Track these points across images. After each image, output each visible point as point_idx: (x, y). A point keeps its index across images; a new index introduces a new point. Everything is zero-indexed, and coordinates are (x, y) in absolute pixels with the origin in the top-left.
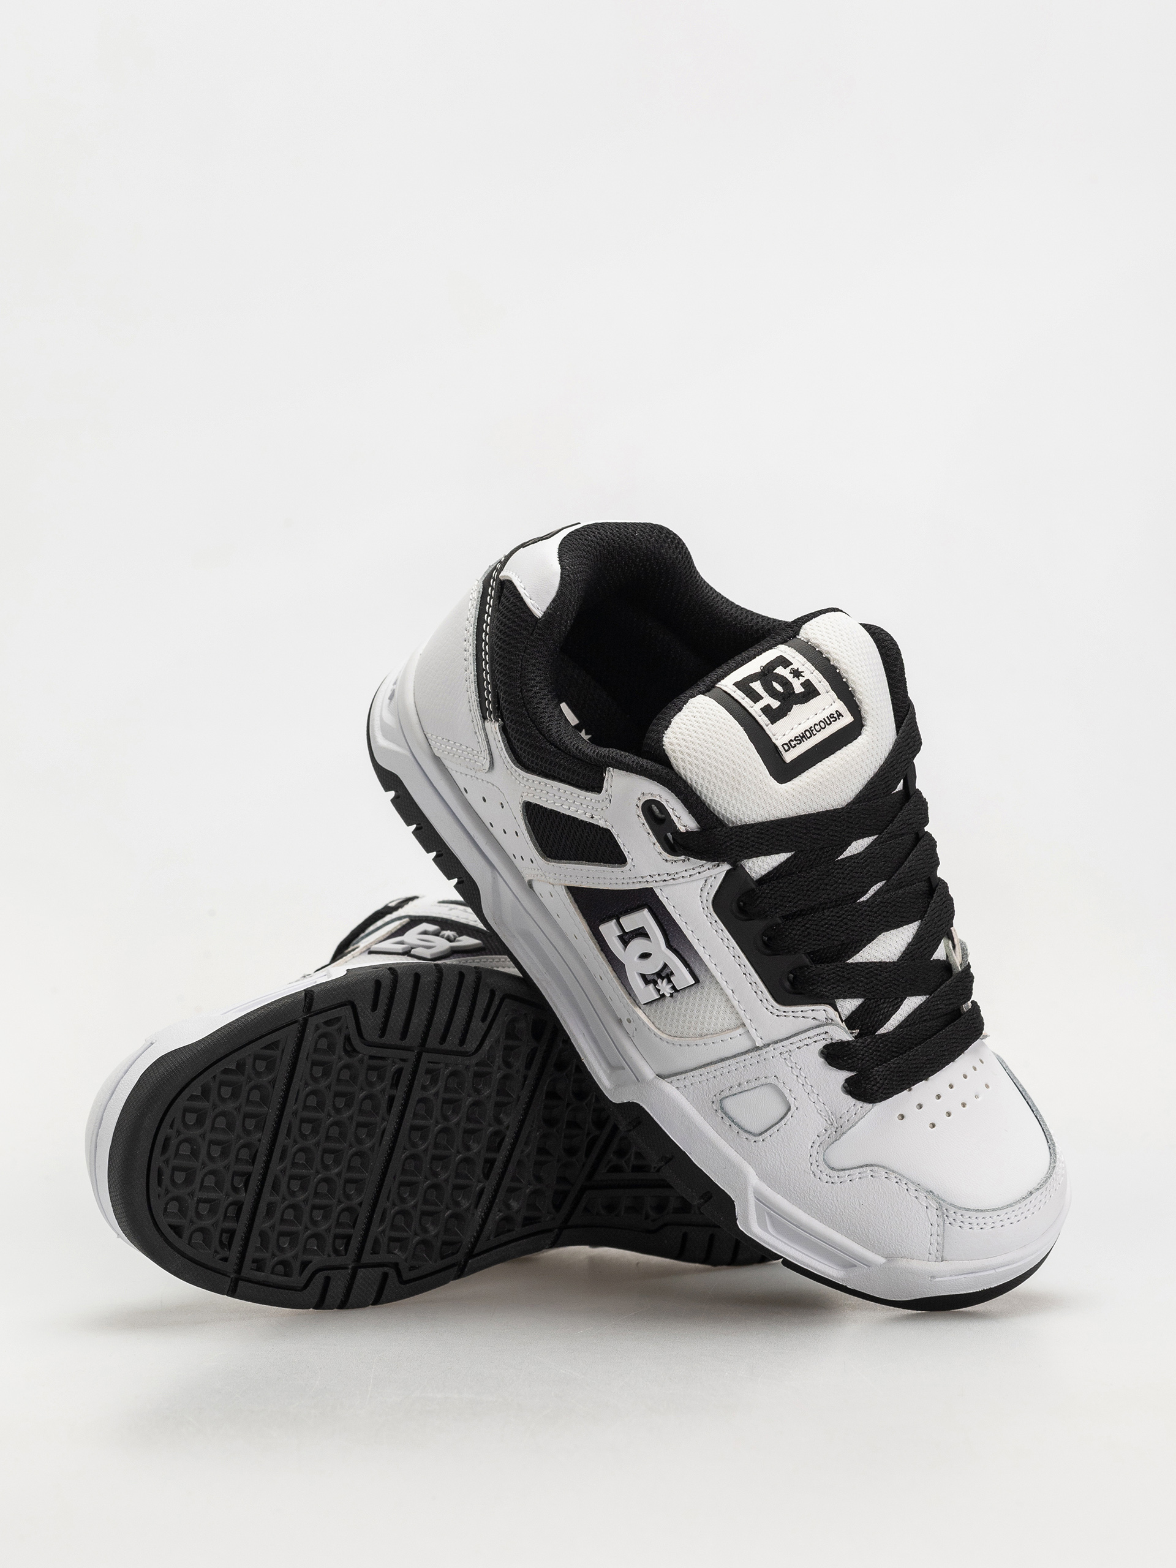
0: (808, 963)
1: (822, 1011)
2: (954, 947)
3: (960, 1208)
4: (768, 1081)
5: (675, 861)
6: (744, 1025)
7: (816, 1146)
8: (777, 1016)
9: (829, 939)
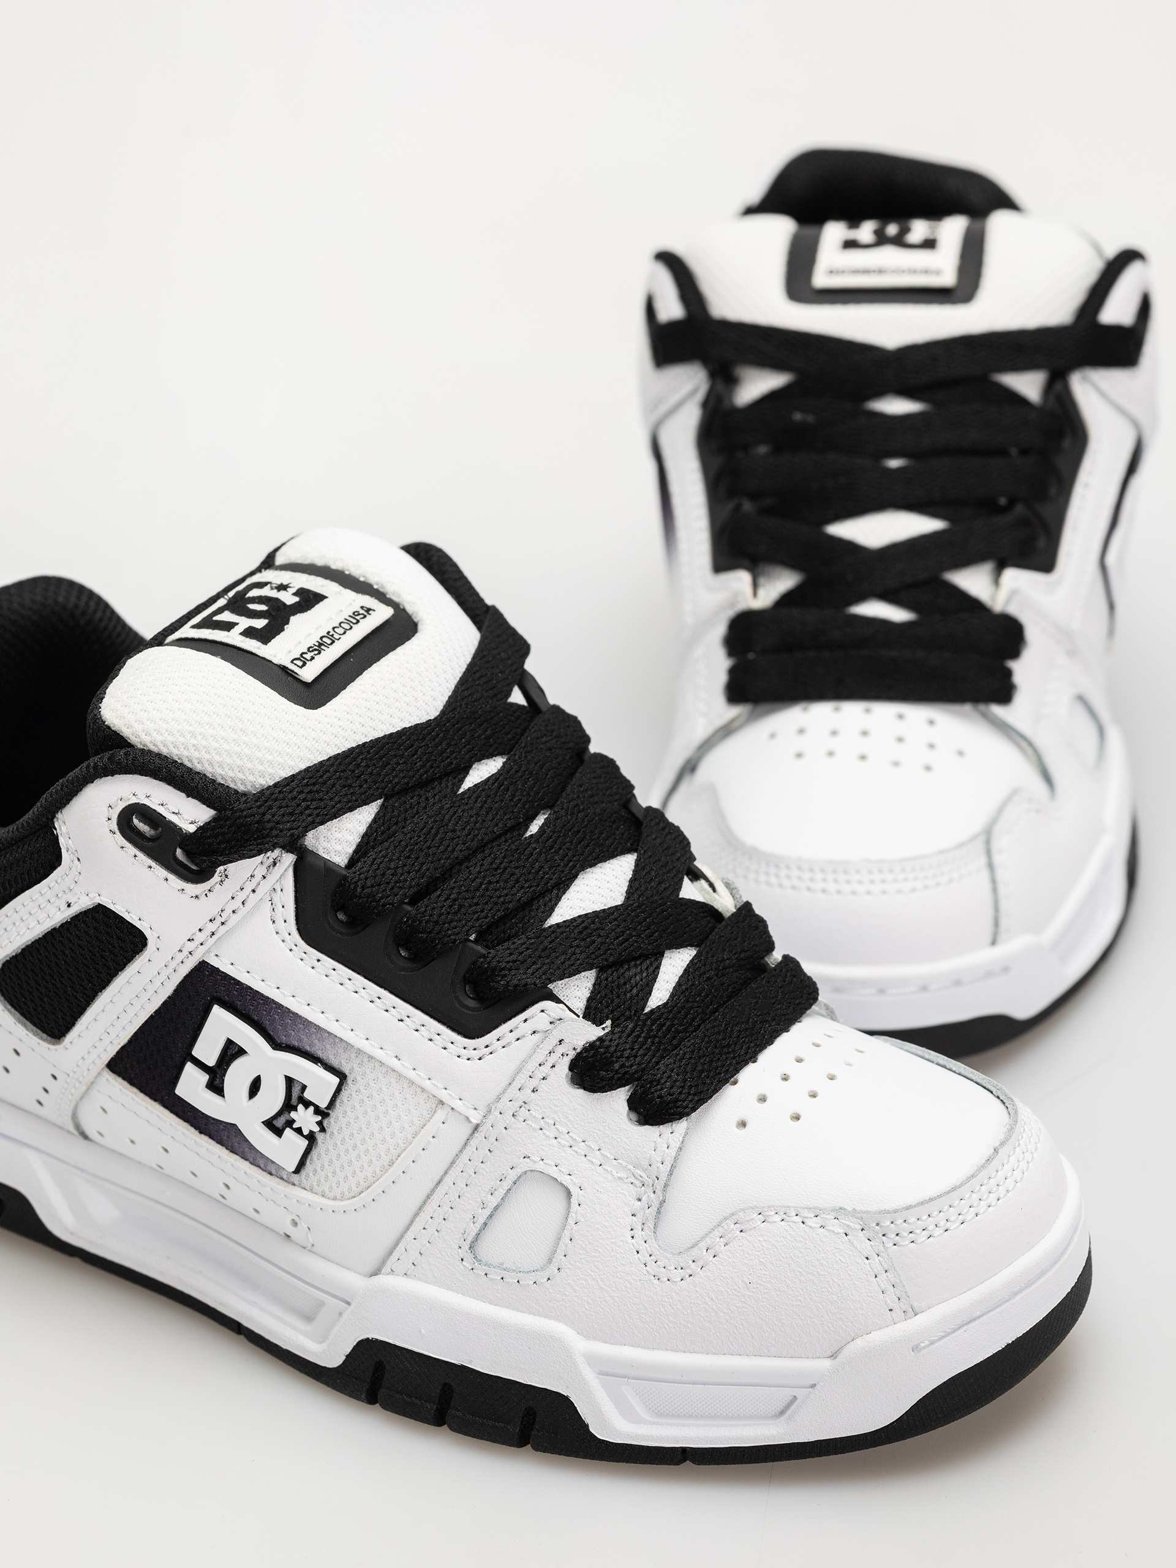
0: (483, 951)
1: (539, 1014)
2: (712, 885)
3: (896, 1211)
4: (518, 1171)
5: (210, 890)
6: (442, 1103)
7: (638, 1233)
8: (480, 1059)
9: (496, 903)
